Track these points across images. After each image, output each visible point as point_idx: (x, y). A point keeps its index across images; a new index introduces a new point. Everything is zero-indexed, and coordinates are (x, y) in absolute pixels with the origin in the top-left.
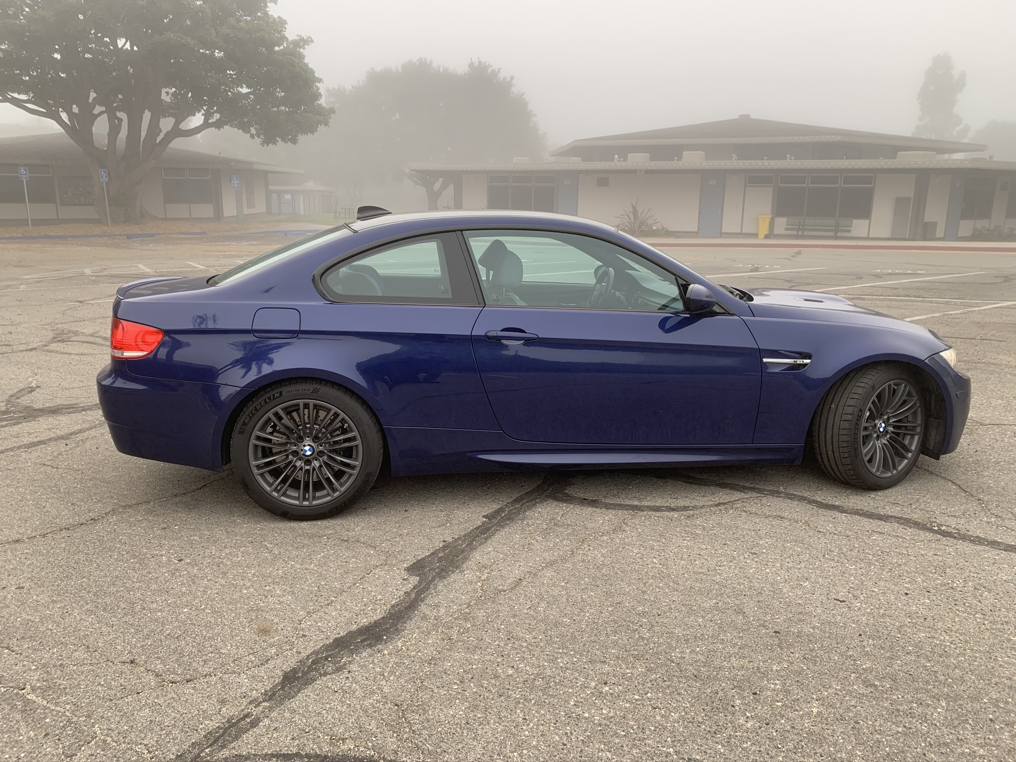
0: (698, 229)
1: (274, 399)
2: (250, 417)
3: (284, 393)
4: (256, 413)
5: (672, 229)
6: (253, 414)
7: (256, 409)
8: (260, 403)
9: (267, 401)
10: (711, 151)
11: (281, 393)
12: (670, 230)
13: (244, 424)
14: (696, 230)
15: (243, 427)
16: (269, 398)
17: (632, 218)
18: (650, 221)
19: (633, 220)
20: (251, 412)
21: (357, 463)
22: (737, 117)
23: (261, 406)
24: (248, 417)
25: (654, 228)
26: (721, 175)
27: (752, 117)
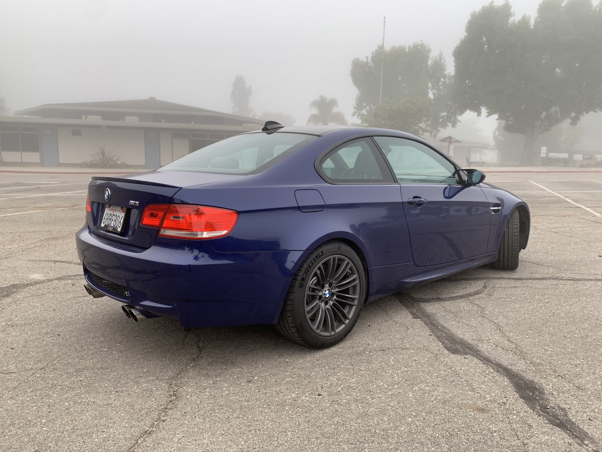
0: (146, 163)
1: (319, 257)
2: (306, 274)
3: (324, 252)
4: (310, 269)
5: (129, 164)
6: (308, 271)
7: (310, 267)
8: (311, 261)
9: (316, 259)
10: (142, 117)
11: (322, 251)
12: (127, 164)
13: (303, 279)
14: (145, 164)
15: (302, 282)
16: (316, 257)
17: (101, 156)
18: (115, 158)
19: (102, 158)
20: (307, 269)
21: (357, 297)
22: (148, 98)
23: (313, 264)
24: (305, 274)
25: (119, 163)
26: (157, 131)
27: (157, 99)
